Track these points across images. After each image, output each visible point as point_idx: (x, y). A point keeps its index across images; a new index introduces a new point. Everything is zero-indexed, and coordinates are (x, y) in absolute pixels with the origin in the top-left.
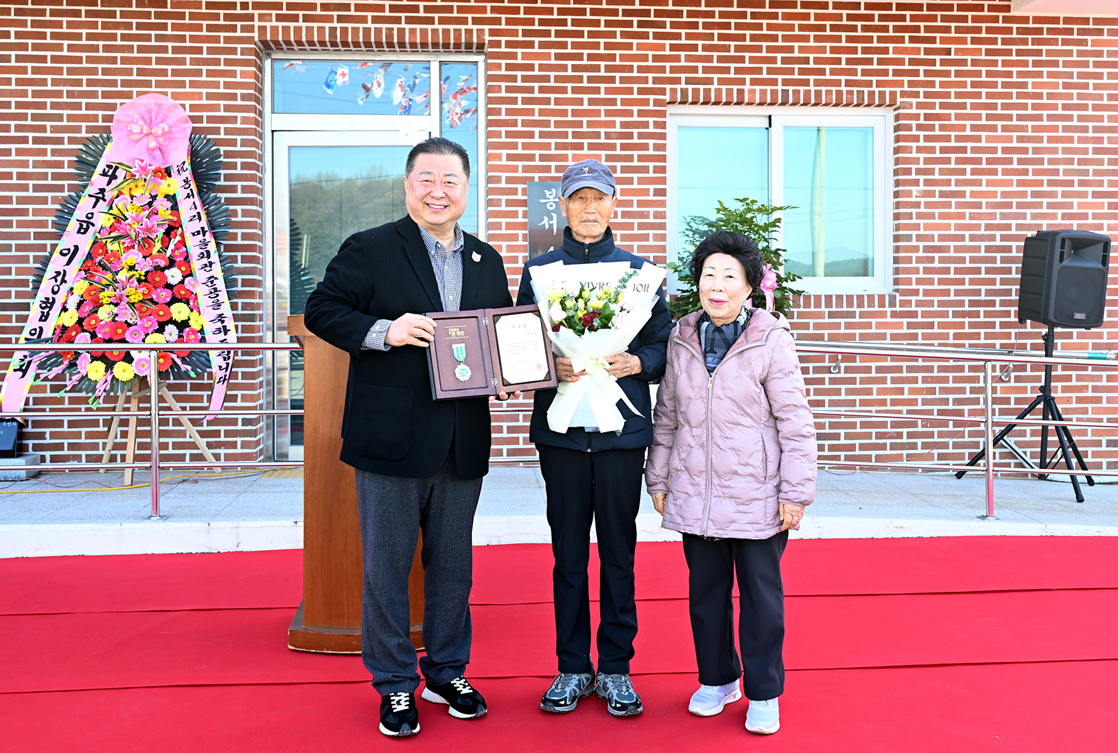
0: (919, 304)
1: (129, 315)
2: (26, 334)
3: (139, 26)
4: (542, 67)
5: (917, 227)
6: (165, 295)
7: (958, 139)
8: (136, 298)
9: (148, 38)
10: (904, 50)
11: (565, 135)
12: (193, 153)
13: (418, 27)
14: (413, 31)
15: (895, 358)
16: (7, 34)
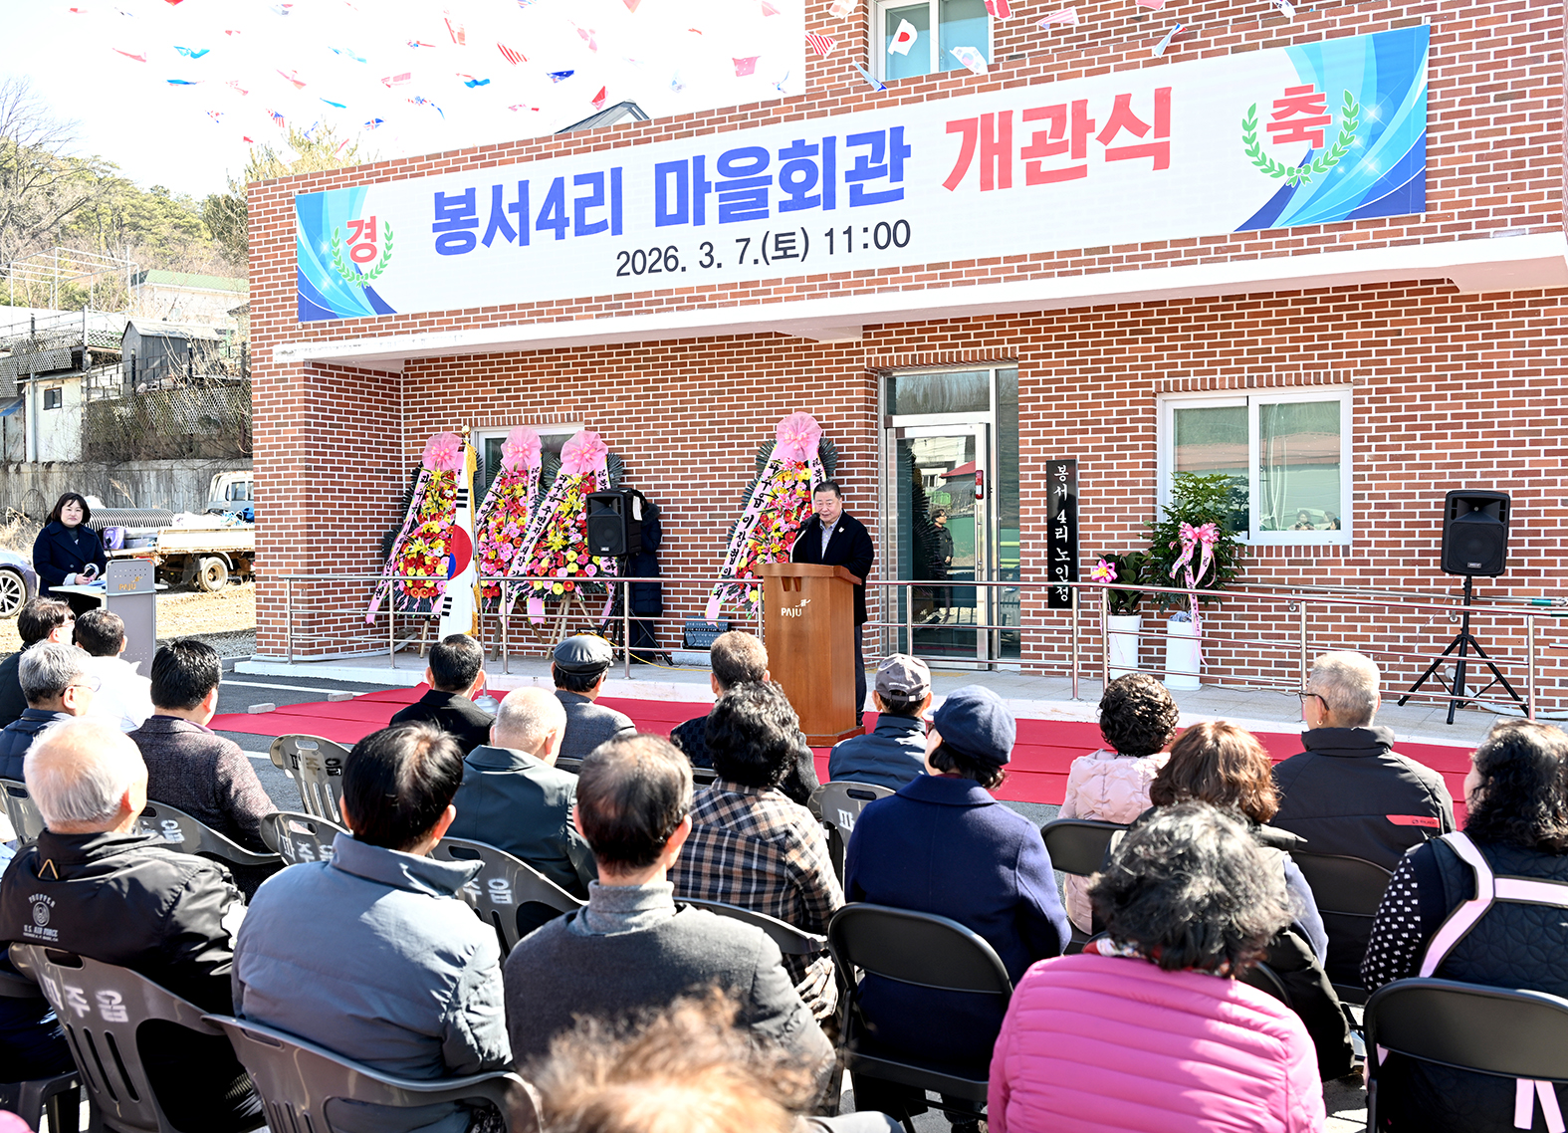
0: (1371, 553)
2: (722, 572)
4: (1057, 372)
5: (1369, 487)
7: (1408, 408)
8: (778, 551)
9: (801, 372)
10: (1357, 335)
11: (1075, 423)
12: (821, 450)
13: (970, 349)
14: (967, 353)
16: (723, 377)
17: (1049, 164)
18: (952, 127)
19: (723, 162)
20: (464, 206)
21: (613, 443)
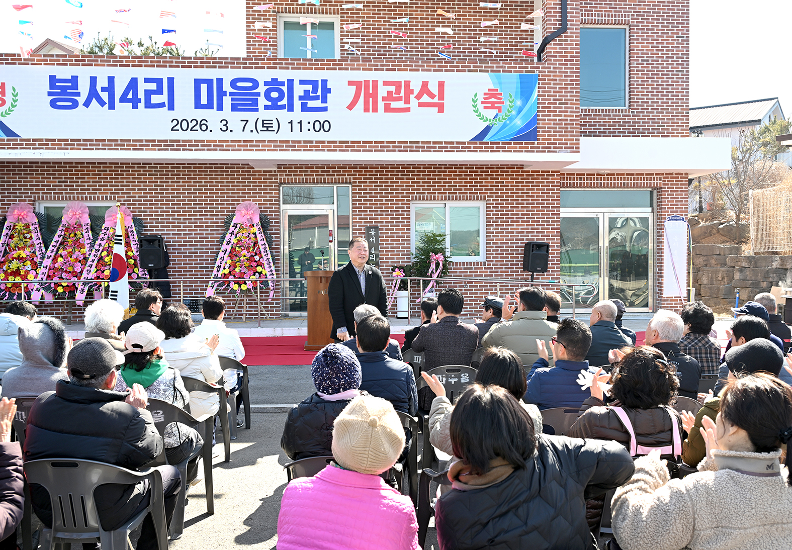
0: (493, 265)
1: (245, 270)
2: (213, 276)
4: (370, 190)
5: (493, 240)
6: (254, 264)
7: (506, 211)
8: (247, 265)
9: (245, 182)
10: (488, 182)
11: (377, 211)
12: (261, 219)
13: (330, 177)
14: (328, 178)
15: (486, 282)
16: (201, 182)
17: (394, 105)
18: (350, 83)
19: (233, 83)
20: (70, 84)
21: (135, 212)
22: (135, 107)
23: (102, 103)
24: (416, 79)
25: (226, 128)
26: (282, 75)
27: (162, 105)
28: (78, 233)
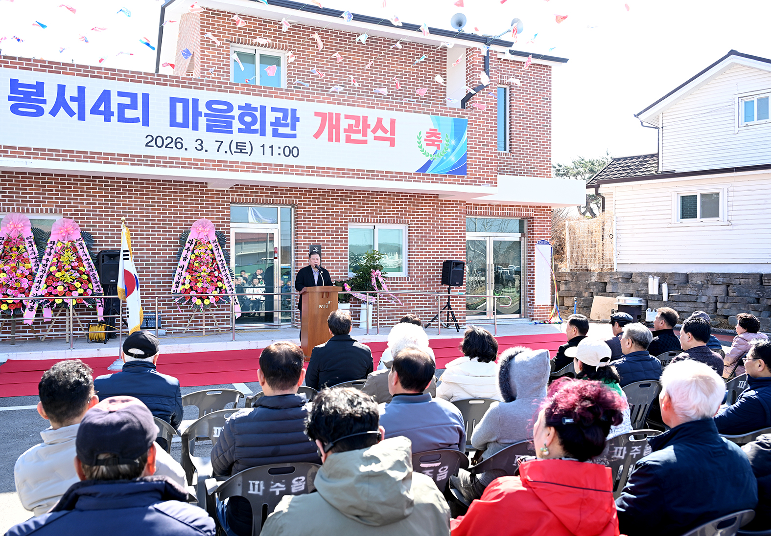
0: (415, 280)
1: (207, 286)
3: (195, 197)
5: (414, 258)
8: (208, 281)
9: (198, 201)
10: (411, 208)
11: (320, 231)
13: (278, 199)
14: (276, 200)
15: (409, 295)
16: (154, 199)
17: (354, 136)
18: (317, 114)
19: (209, 104)
20: (35, 91)
21: (84, 226)
22: (107, 119)
23: (71, 113)
24: (373, 115)
25: (201, 147)
26: (256, 101)
27: (136, 120)
28: (21, 247)
